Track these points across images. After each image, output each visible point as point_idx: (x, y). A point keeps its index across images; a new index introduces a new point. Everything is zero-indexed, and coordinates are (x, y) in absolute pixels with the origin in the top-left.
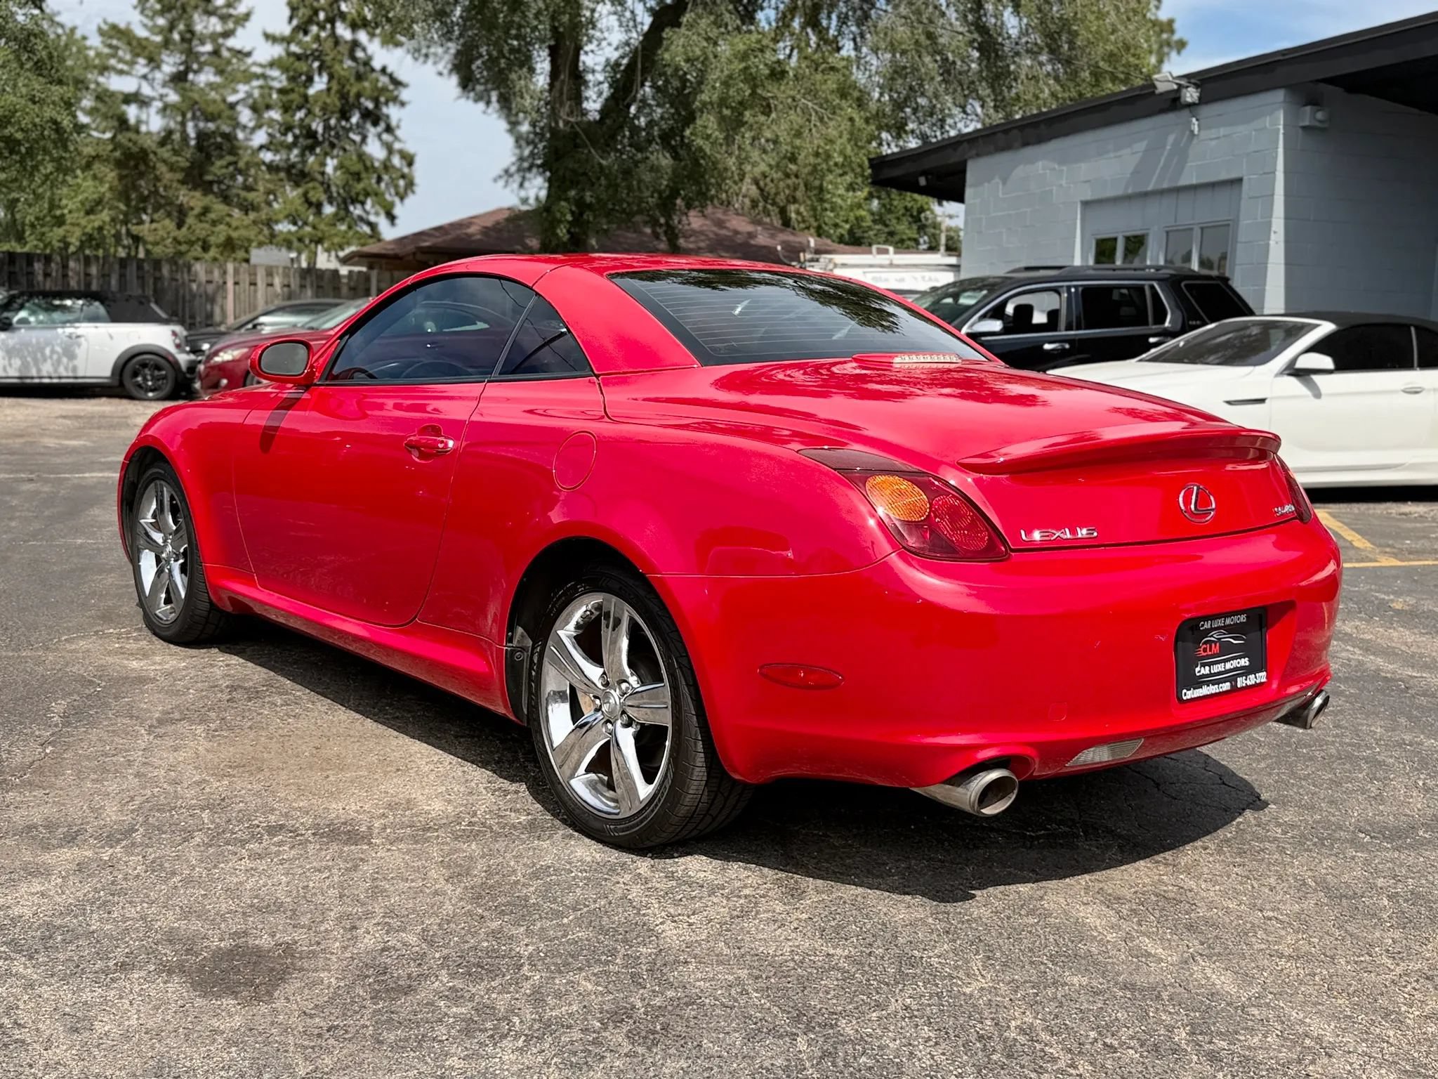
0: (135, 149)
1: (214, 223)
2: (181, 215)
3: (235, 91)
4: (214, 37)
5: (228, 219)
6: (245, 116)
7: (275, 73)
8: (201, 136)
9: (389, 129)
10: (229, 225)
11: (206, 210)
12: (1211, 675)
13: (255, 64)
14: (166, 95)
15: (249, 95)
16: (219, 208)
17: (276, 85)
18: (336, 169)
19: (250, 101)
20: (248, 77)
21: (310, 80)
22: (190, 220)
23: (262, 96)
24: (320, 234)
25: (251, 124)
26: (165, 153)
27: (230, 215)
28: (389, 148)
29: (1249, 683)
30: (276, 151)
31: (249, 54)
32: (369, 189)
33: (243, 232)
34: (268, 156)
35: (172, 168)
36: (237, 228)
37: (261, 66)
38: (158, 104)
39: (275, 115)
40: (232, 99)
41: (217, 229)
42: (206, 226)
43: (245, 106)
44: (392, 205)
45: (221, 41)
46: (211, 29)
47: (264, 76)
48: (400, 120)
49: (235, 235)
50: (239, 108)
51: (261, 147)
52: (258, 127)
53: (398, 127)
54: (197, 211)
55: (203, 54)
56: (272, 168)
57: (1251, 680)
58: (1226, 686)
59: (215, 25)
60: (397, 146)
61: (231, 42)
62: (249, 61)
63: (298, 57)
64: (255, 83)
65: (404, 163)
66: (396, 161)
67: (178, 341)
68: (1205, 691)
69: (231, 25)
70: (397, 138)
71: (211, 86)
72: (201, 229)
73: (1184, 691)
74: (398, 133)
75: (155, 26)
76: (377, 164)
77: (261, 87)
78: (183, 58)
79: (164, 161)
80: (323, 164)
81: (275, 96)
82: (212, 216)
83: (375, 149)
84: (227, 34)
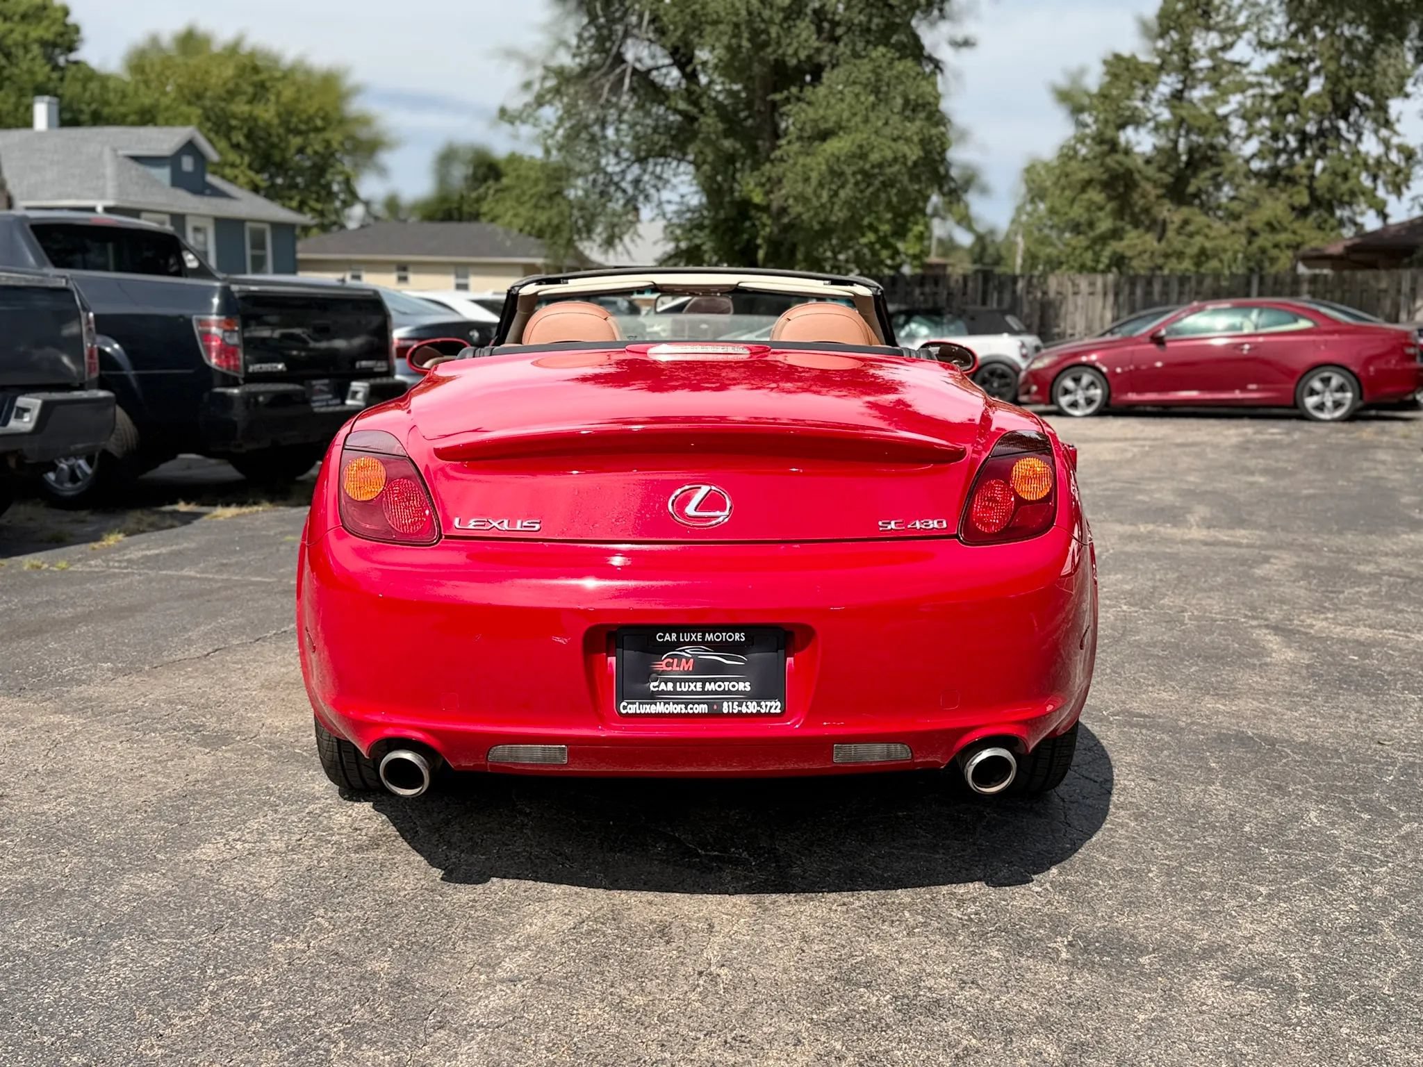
0: (1121, 170)
1: (1191, 235)
2: (1161, 229)
3: (1226, 102)
4: (1212, 53)
5: (1206, 230)
6: (1236, 126)
7: (1268, 80)
8: (1191, 151)
9: (1387, 124)
10: (1206, 236)
11: (1186, 222)
12: (675, 692)
13: (1251, 73)
14: (1160, 114)
15: (1242, 105)
16: (1200, 219)
17: (1271, 92)
18: (1324, 170)
19: (1242, 110)
20: (1242, 88)
21: (1306, 84)
22: (1170, 234)
23: (1253, 104)
24: (1298, 239)
25: (1243, 133)
26: (1151, 171)
27: (1209, 226)
28: (1386, 143)
29: (744, 710)
30: (1263, 159)
31: (1246, 65)
32: (1356, 189)
33: (1221, 242)
34: (1256, 165)
35: (1155, 183)
36: (1214, 238)
37: (1256, 74)
38: (1151, 124)
39: (1265, 122)
40: (1222, 111)
41: (1192, 241)
42: (1183, 238)
43: (1237, 116)
44: (1384, 203)
45: (1220, 54)
46: (1209, 44)
47: (1260, 85)
48: (1401, 113)
49: (1208, 245)
50: (1232, 119)
51: (1253, 156)
52: (1248, 137)
53: (1398, 120)
54: (1175, 226)
55: (1201, 70)
56: (1258, 175)
57: (752, 707)
58: (703, 708)
59: (1214, 39)
60: (1395, 140)
61: (1232, 55)
62: (1245, 71)
63: (1293, 61)
64: (1250, 92)
65: (1402, 157)
66: (1394, 156)
67: (1024, 351)
68: (659, 708)
69: (1229, 39)
70: (1396, 133)
71: (1206, 101)
72: (1177, 242)
73: (624, 703)
74: (1398, 127)
75: (1156, 49)
76: (1371, 161)
77: (1254, 96)
78: (1181, 77)
79: (1148, 179)
80: (1310, 167)
81: (1267, 104)
82: (1191, 228)
83: (1370, 146)
84: (1226, 47)
